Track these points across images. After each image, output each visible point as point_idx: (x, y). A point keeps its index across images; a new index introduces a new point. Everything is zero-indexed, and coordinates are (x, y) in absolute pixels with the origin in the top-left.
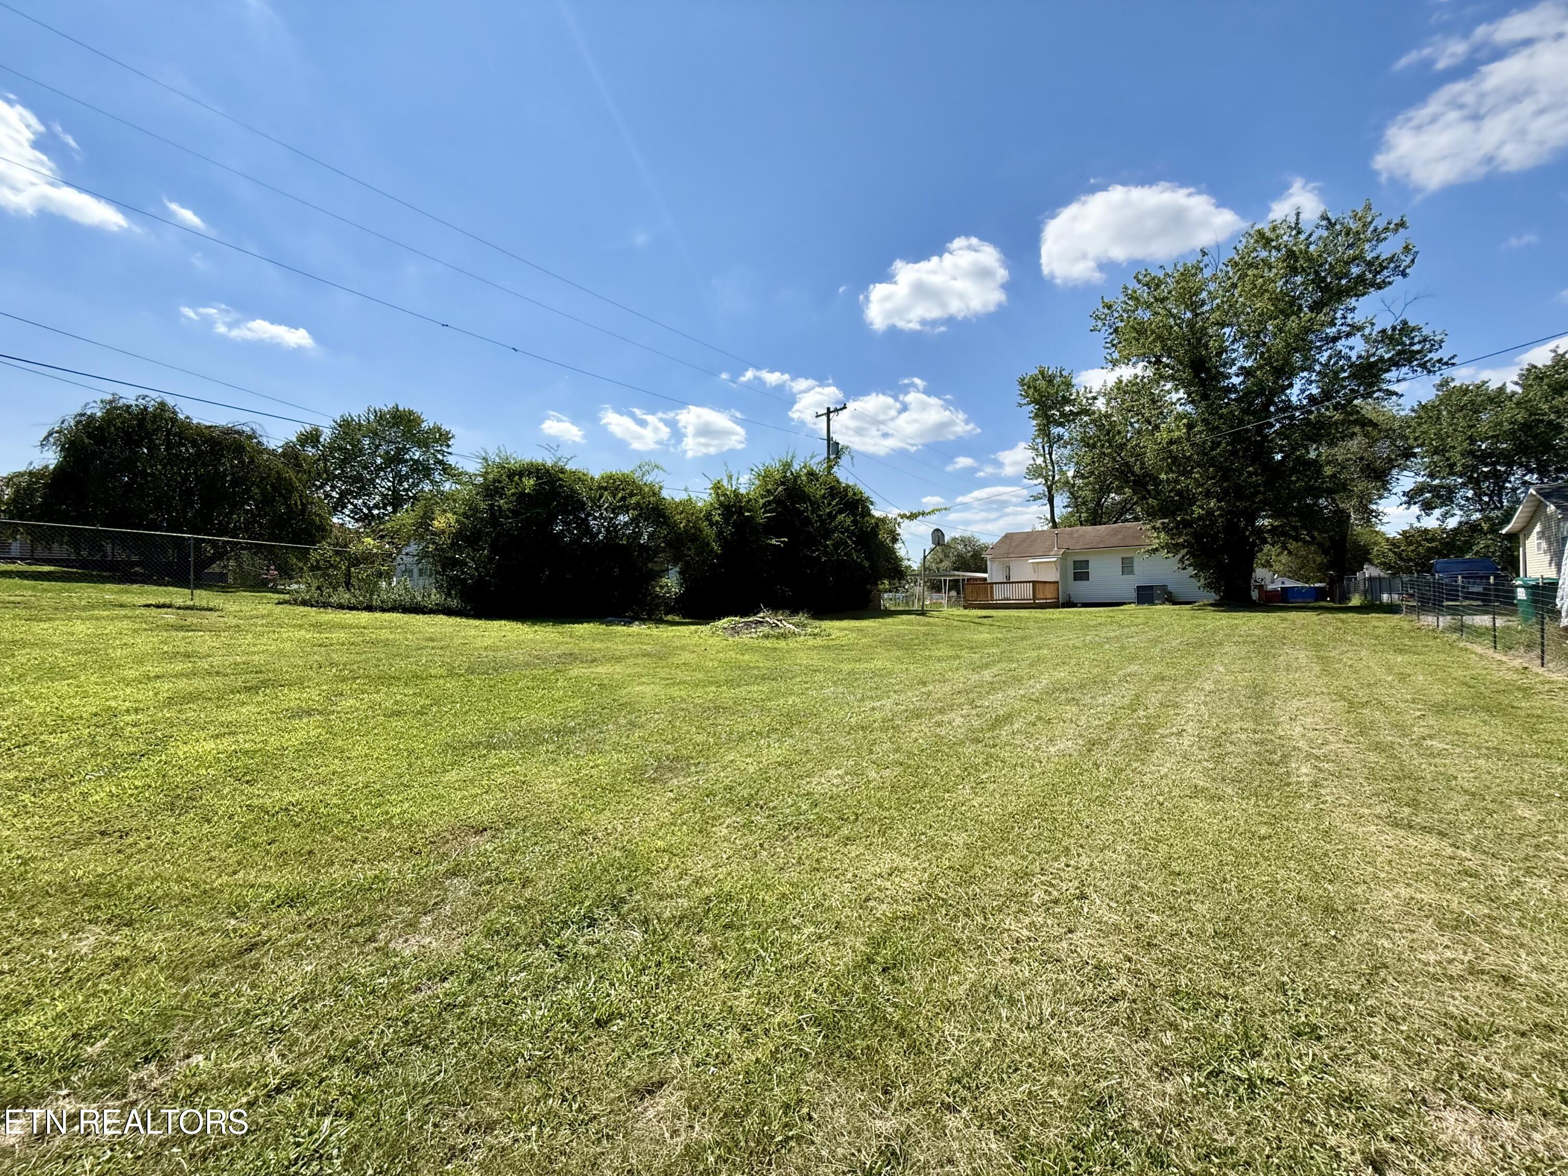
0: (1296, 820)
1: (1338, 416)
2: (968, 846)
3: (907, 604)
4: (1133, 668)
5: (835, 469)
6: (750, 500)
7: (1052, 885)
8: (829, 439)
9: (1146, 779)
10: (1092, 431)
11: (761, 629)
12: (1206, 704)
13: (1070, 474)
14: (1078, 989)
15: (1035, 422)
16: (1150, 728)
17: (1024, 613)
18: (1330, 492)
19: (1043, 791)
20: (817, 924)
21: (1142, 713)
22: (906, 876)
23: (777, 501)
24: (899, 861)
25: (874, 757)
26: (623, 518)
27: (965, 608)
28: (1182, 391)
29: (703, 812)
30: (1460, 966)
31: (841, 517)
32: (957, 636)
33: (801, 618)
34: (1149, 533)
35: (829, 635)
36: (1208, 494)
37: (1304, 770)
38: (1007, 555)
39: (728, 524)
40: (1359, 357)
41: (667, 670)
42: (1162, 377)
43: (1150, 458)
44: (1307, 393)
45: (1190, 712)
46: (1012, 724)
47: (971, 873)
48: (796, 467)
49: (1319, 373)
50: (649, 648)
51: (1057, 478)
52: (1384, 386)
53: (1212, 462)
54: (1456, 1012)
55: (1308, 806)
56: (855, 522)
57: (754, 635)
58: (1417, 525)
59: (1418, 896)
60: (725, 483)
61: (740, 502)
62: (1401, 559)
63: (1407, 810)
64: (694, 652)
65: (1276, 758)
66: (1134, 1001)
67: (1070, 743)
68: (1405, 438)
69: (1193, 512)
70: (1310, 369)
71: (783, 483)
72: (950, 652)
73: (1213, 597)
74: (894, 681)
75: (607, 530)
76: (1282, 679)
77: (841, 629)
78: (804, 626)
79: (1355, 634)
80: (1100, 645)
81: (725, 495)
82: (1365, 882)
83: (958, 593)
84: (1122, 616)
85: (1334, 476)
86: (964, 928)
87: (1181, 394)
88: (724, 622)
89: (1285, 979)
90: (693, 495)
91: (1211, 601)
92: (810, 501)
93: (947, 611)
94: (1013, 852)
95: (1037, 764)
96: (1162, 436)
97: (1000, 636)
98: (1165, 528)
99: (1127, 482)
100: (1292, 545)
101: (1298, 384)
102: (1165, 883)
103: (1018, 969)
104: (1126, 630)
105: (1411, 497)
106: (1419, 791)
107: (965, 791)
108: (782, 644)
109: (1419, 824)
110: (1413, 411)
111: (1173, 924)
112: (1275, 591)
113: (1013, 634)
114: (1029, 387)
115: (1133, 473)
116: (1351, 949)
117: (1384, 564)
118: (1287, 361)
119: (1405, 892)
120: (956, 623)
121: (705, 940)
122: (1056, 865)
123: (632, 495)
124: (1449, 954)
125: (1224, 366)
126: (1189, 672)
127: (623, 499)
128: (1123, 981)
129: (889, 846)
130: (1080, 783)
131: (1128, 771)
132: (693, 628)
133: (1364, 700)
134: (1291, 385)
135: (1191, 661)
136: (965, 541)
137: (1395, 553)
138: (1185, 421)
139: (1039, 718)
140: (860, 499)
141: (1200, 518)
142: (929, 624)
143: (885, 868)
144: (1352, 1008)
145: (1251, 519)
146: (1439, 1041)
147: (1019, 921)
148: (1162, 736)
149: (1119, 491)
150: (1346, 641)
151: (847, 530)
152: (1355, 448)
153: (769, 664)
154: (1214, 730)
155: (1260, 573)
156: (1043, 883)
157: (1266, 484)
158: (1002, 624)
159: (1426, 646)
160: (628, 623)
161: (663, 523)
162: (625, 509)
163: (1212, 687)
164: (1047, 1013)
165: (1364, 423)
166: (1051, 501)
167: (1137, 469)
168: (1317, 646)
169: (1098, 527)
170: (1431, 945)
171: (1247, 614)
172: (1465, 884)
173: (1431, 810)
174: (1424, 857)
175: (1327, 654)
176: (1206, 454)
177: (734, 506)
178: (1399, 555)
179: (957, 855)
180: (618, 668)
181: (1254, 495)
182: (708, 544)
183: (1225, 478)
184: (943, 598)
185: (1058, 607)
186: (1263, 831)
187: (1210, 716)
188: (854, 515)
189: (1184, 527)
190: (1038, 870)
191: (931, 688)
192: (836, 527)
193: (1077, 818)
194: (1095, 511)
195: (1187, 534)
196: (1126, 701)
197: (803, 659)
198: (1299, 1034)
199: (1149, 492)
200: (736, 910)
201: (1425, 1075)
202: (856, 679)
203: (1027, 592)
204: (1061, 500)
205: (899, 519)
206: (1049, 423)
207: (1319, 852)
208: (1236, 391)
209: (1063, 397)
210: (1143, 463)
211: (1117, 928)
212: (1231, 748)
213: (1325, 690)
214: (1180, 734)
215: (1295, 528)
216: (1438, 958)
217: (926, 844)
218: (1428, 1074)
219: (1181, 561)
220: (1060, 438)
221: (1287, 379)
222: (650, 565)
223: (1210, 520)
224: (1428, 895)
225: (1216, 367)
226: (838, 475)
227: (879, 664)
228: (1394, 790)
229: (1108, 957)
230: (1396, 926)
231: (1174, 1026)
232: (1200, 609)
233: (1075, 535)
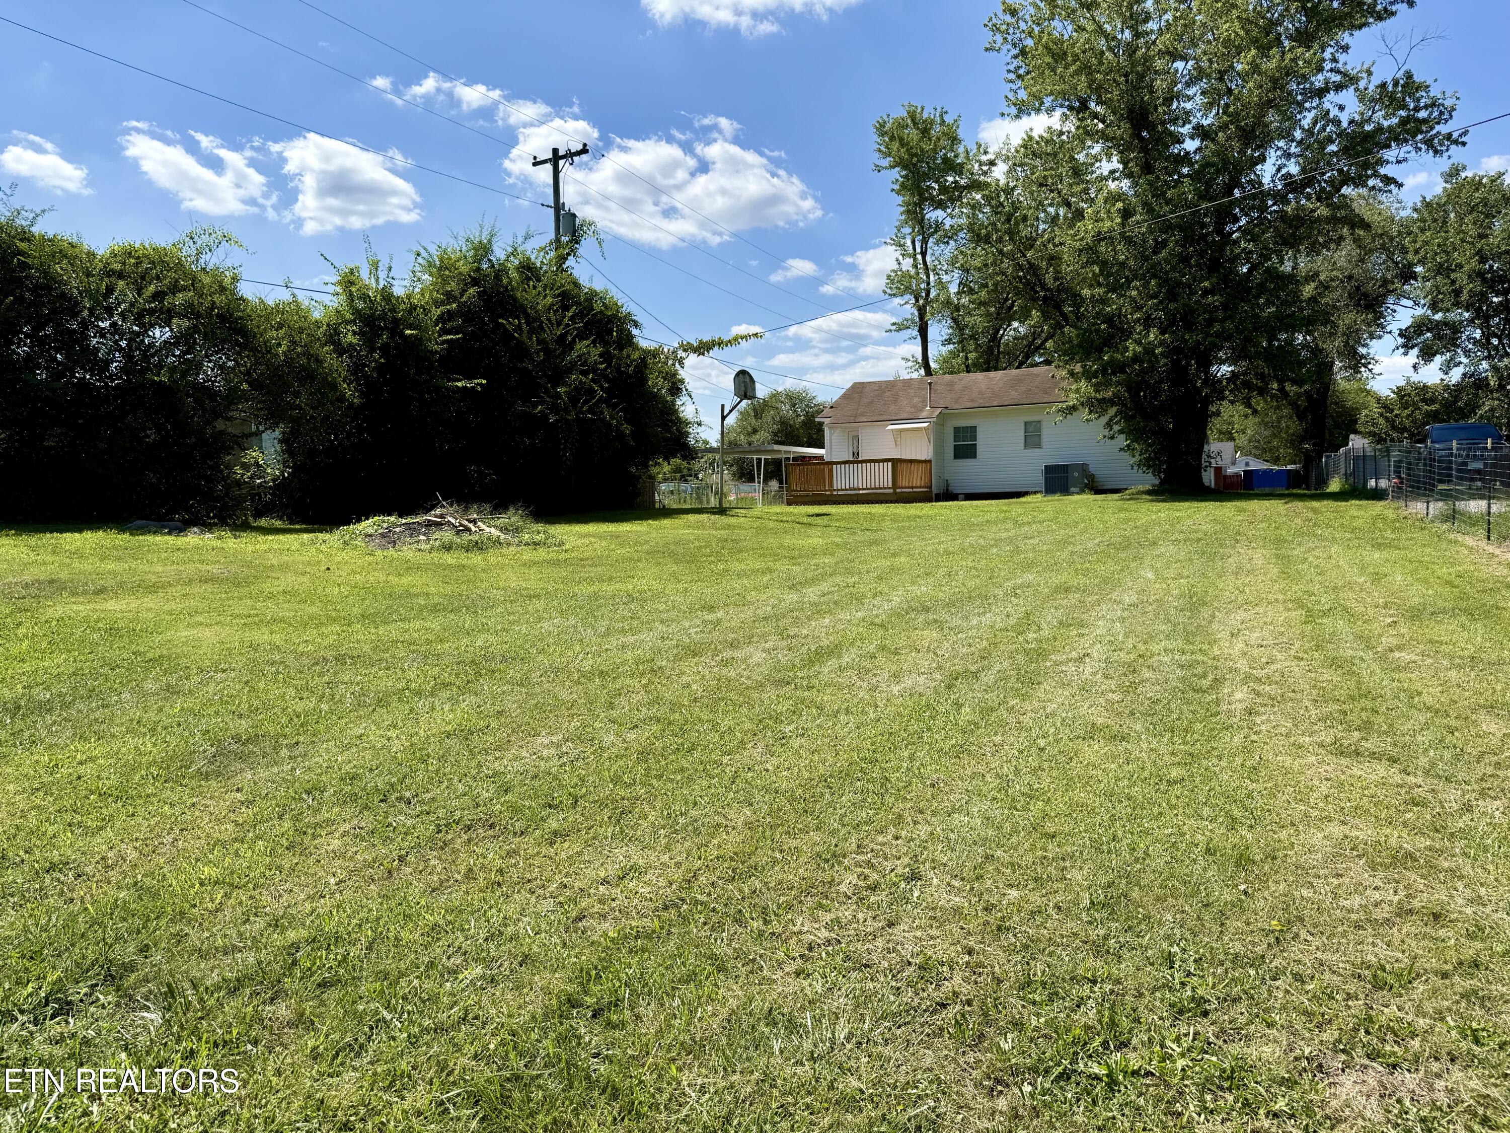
0: (1220, 758)
1: (1323, 211)
2: (748, 825)
3: (699, 498)
4: (1029, 577)
5: (570, 262)
6: (413, 308)
7: (872, 866)
8: (558, 206)
9: (1026, 720)
10: (984, 216)
11: (437, 535)
12: (1122, 620)
13: (953, 289)
14: (892, 998)
15: (900, 200)
16: (1040, 654)
17: (877, 509)
18: (1308, 324)
19: (873, 744)
20: (488, 962)
21: (1031, 636)
22: (647, 878)
23: (466, 313)
24: (638, 857)
25: (615, 714)
26: (160, 334)
27: (789, 504)
28: (1115, 159)
29: (296, 819)
30: (1388, 909)
31: (581, 346)
32: (772, 541)
33: (512, 517)
34: (1064, 384)
35: (561, 544)
36: (1148, 322)
37: (1239, 695)
38: (854, 419)
39: (372, 350)
40: (1351, 122)
41: (249, 602)
42: (1087, 133)
43: (1070, 265)
44: (1284, 171)
45: (1098, 632)
46: (840, 657)
47: (752, 862)
48: (499, 253)
49: (1300, 143)
50: (215, 569)
51: (933, 294)
52: (1382, 171)
53: (1154, 272)
54: (1374, 960)
55: (1236, 739)
56: (606, 357)
57: (424, 546)
58: (1415, 378)
59: (1355, 833)
60: (364, 274)
61: (394, 310)
62: (1393, 427)
63: (1357, 735)
64: (304, 573)
65: (1205, 683)
66: (969, 1003)
67: (923, 678)
68: (1404, 250)
69: (1126, 349)
70: (1287, 135)
71: (475, 282)
72: (758, 565)
73: (1150, 480)
74: (662, 607)
75: (128, 355)
76: (1228, 585)
77: (582, 536)
78: (517, 530)
79: (1328, 526)
80: (984, 549)
81: (365, 297)
82: (1292, 824)
83: (781, 482)
84: (1020, 511)
85: (1313, 300)
86: (730, 940)
87: (1115, 163)
88: (367, 525)
89: (1175, 949)
90: (302, 296)
91: (1148, 487)
92: (527, 316)
93: (760, 509)
94: (818, 828)
95: (871, 710)
96: (1087, 227)
97: (838, 540)
98: (1088, 375)
99: (1034, 300)
100: (1259, 403)
101: (1272, 157)
102: (1033, 848)
103: (805, 983)
104: (1025, 529)
105: (1408, 338)
106: (1375, 711)
107: (754, 752)
108: (476, 559)
109: (1367, 749)
110: (1415, 210)
111: (1037, 900)
112: (1237, 475)
113: (860, 537)
114: (892, 138)
115: (1043, 286)
116: (1262, 903)
117: (1372, 434)
118: (1259, 120)
119: (1336, 830)
120: (771, 524)
121: (283, 1010)
122: (880, 838)
123: (175, 288)
124: (1377, 896)
125: (1174, 121)
126: (1106, 581)
127: (158, 296)
128: (957, 980)
129: (622, 837)
130: (929, 729)
131: (1002, 710)
132: (306, 536)
133: (1326, 607)
134: (1263, 159)
135: (1111, 566)
136: (794, 399)
137: (1386, 419)
138: (1120, 205)
139: (883, 648)
140: (615, 316)
141: (1136, 359)
142: (729, 526)
143: (612, 870)
144: (1252, 972)
145: (1206, 362)
146: (1349, 997)
147: (816, 920)
148: (1056, 664)
149: (1024, 316)
150: (1315, 536)
151: (594, 370)
152: (1342, 262)
153: (448, 589)
154: (1129, 653)
155: (1214, 446)
156: (858, 864)
157: (1225, 307)
158: (843, 524)
159: (1411, 539)
160: (181, 528)
161: (243, 347)
162: (166, 317)
163: (1134, 598)
164: (842, 1035)
165: (1357, 222)
166: (923, 332)
167: (1049, 279)
168: (1279, 542)
169: (992, 374)
170: (1359, 888)
171: (1196, 504)
172: (1409, 815)
173: (1386, 733)
174: (1368, 788)
175: (1290, 553)
176: (1146, 259)
177: (383, 317)
178: (1391, 422)
179: (731, 841)
180: (150, 602)
181: (1210, 322)
182: (334, 386)
183: (1172, 296)
184: (755, 490)
185: (930, 501)
186: (1175, 773)
187: (1126, 635)
188: (606, 344)
189: (1114, 373)
190: (854, 846)
191: (721, 614)
192: (573, 364)
193: (920, 776)
194: (990, 350)
195: (1118, 383)
196: (1012, 621)
197: (513, 580)
198: (1181, 1012)
199: (1065, 316)
200: (345, 958)
201: (1325, 1036)
202: (599, 606)
203: (882, 477)
204: (939, 331)
205: (681, 354)
206: (923, 200)
207: (1241, 795)
208: (1191, 164)
209: (945, 160)
210: (1057, 272)
211: (957, 911)
212: (1147, 674)
213: (1280, 597)
214: (1081, 659)
215: (1262, 377)
216: (1364, 902)
217: (685, 828)
218: (1330, 1035)
219: (1109, 425)
220: (938, 225)
221: (1258, 147)
222: (220, 425)
223: (1150, 361)
224: (1364, 833)
225: (1163, 123)
226: (576, 273)
227: (642, 584)
228: (1345, 713)
229: (942, 951)
230: (1321, 872)
231: (1018, 1025)
232: (1133, 498)
233: (958, 387)
